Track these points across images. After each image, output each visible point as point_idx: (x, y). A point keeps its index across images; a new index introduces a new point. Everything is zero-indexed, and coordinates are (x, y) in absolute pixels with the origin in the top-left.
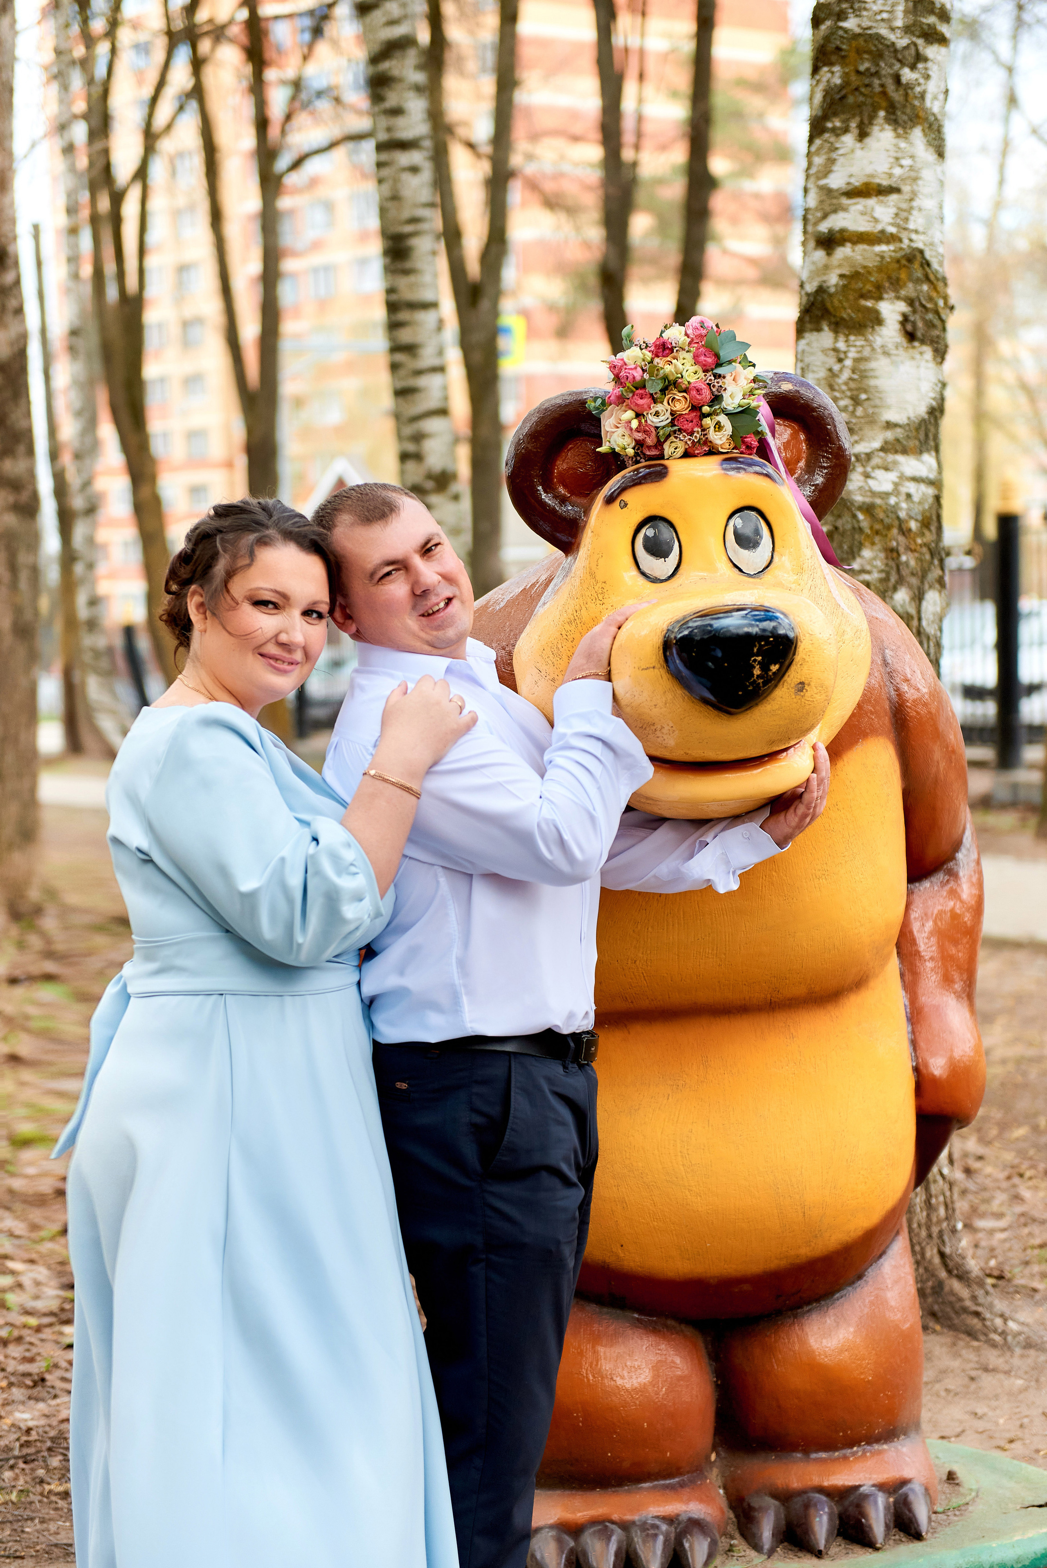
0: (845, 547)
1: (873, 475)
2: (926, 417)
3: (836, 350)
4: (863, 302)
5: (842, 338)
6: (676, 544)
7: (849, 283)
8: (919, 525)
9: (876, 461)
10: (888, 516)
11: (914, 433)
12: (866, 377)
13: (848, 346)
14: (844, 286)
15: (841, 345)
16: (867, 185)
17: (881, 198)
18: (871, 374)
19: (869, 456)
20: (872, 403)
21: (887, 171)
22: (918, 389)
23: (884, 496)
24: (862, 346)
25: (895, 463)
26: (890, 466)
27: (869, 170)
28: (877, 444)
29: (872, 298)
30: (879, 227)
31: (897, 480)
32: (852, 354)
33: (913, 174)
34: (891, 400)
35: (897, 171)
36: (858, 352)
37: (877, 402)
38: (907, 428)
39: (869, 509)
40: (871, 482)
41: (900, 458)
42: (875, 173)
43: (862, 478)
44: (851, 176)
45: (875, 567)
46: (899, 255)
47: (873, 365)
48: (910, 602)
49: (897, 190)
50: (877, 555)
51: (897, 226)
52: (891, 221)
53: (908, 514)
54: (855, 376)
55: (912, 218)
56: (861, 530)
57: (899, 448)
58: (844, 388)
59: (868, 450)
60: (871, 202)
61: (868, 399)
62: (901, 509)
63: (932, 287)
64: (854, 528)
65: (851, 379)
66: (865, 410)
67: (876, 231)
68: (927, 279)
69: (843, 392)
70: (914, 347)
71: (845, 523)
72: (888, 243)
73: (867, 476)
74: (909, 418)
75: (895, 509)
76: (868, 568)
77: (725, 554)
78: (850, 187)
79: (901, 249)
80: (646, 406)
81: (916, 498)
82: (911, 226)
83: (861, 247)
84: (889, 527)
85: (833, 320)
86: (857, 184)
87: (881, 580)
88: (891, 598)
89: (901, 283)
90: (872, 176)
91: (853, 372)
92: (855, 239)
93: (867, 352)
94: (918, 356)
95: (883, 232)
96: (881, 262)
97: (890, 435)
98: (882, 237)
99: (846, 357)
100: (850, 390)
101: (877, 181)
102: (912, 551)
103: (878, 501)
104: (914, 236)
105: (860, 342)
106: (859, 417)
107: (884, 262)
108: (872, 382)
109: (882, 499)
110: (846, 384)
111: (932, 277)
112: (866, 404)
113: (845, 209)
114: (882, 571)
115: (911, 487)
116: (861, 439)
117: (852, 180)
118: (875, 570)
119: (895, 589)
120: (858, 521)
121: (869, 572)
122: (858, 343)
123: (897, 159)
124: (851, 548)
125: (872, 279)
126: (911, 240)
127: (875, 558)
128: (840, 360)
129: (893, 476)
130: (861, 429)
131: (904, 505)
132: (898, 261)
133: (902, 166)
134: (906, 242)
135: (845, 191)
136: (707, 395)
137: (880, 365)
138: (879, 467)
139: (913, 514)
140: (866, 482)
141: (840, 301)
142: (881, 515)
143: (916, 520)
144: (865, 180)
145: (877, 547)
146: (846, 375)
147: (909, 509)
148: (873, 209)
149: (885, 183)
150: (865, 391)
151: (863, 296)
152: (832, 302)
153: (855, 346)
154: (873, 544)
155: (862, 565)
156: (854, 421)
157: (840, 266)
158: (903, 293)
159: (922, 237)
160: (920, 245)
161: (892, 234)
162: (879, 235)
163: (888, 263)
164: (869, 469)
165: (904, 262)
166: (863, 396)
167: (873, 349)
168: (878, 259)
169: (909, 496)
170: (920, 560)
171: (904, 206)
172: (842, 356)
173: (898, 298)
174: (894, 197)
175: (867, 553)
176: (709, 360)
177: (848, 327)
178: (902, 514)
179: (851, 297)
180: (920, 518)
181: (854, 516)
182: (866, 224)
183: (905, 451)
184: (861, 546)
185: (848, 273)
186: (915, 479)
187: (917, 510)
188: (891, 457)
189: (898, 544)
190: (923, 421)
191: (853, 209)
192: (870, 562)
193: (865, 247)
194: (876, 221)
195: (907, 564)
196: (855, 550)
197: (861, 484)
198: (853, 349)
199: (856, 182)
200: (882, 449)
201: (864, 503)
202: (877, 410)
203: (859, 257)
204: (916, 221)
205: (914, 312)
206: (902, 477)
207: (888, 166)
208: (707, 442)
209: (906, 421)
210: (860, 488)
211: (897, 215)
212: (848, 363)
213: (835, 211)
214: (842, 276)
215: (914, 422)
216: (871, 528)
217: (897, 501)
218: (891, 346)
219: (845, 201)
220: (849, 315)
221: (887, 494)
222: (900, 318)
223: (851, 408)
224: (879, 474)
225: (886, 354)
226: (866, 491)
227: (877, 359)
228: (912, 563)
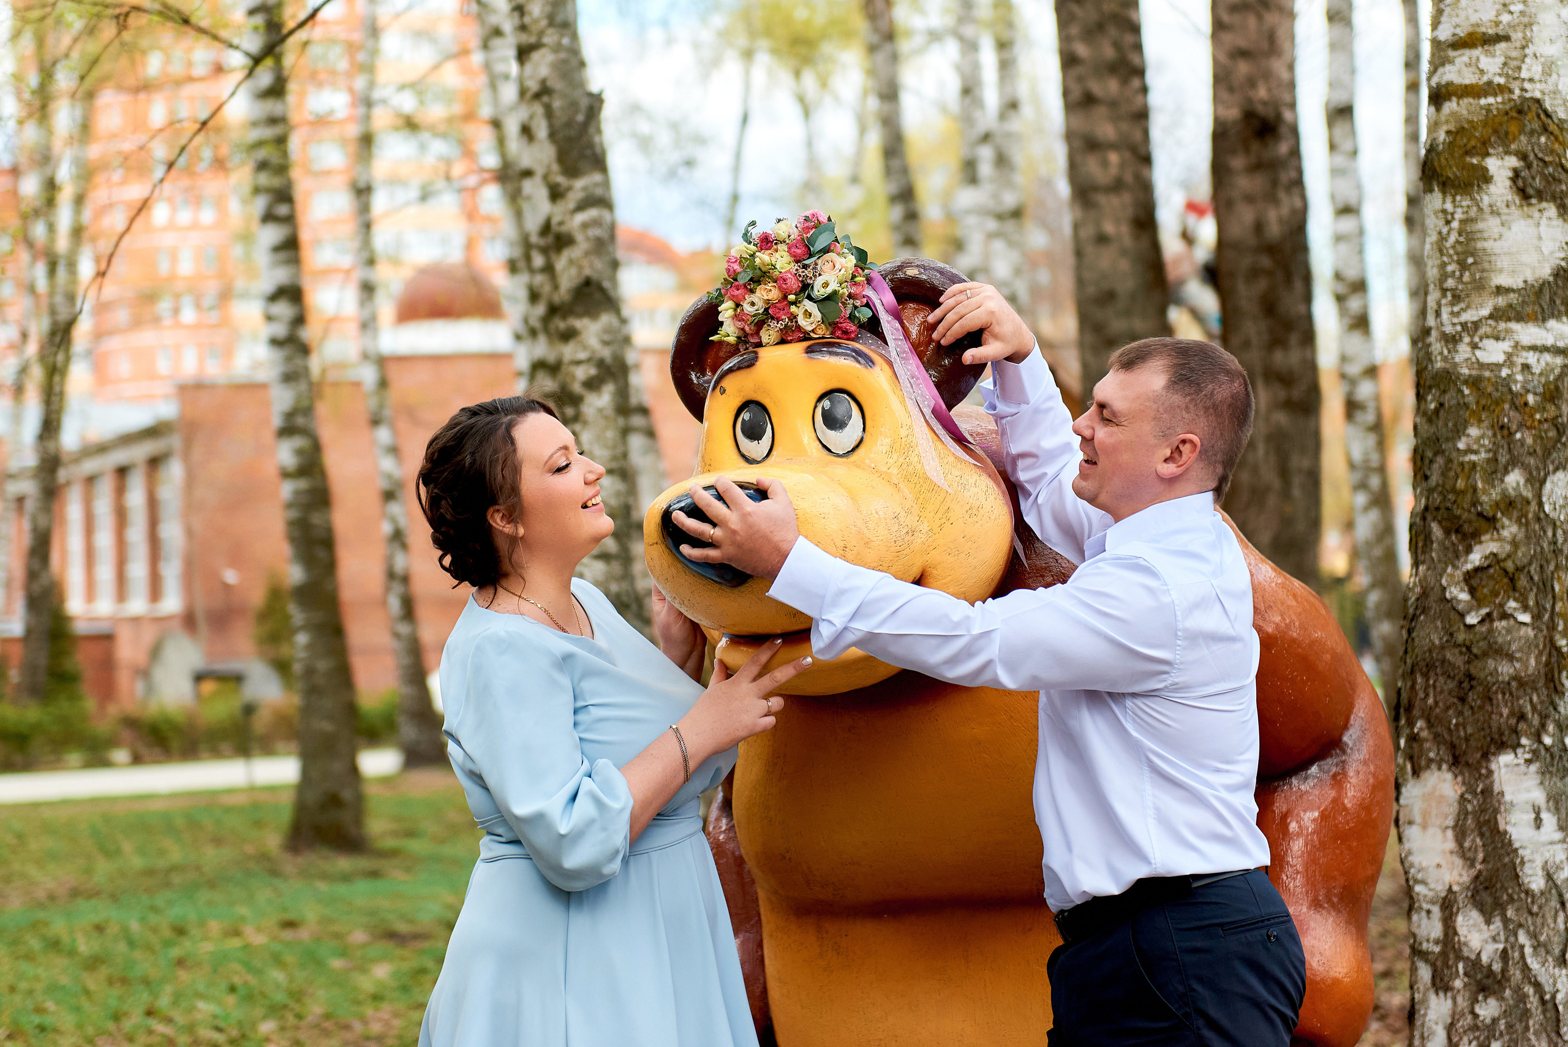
0: (1450, 425)
1: (1480, 345)
2: (1551, 279)
3: (1444, 211)
4: (1468, 159)
5: (1449, 199)
6: (769, 425)
7: (1455, 140)
8: (1538, 398)
9: (1483, 330)
10: (1497, 390)
11: (1533, 298)
12: (1474, 240)
13: (1455, 207)
14: (1450, 143)
15: (1449, 206)
16: (1471, 35)
17: (1486, 47)
18: (1479, 235)
19: (1476, 325)
20: (1479, 267)
21: (1494, 19)
22: (1539, 249)
23: (1494, 368)
24: (1468, 206)
25: (1508, 331)
26: (1502, 335)
27: (1474, 18)
28: (1485, 312)
29: (1478, 154)
30: (1485, 79)
31: (1510, 350)
32: (1459, 216)
33: (1526, 20)
34: (1503, 262)
35: (1505, 18)
36: (1463, 213)
37: (1486, 266)
38: (1523, 292)
39: (1475, 382)
40: (1478, 353)
41: (1514, 326)
42: (1479, 22)
43: (1469, 349)
44: (1457, 26)
45: (1483, 446)
46: (1508, 107)
47: (1480, 225)
48: (1525, 485)
49: (1507, 38)
50: (1484, 433)
51: (1507, 76)
52: (1499, 71)
53: (1523, 387)
54: (1462, 239)
55: (1524, 67)
56: (1466, 406)
57: (1512, 315)
58: (1451, 252)
59: (1475, 319)
60: (1477, 52)
61: (1475, 263)
62: (1516, 382)
63: (1552, 138)
64: (1459, 404)
65: (1457, 242)
66: (1472, 275)
67: (1481, 83)
68: (1545, 129)
69: (1451, 256)
70: (1530, 205)
71: (1449, 399)
72: (1495, 95)
73: (1474, 346)
74: (1525, 282)
75: (1508, 381)
76: (1475, 447)
77: (814, 435)
78: (1456, 38)
79: (1510, 100)
80: (741, 297)
81: (1537, 370)
82: (1524, 74)
83: (1466, 101)
84: (1498, 402)
85: (1441, 179)
86: (1462, 35)
87: (1488, 461)
88: (1502, 481)
89: (1511, 137)
90: (1478, 25)
91: (1460, 234)
92: (1459, 92)
93: (1473, 212)
94: (1537, 214)
95: (1489, 83)
96: (1487, 116)
97: (1501, 301)
98: (1489, 89)
99: (1453, 218)
100: (1457, 253)
101: (1483, 29)
102: (1529, 428)
103: (1487, 374)
104: (1527, 85)
105: (1466, 202)
106: (1465, 284)
107: (1491, 115)
108: (1480, 245)
109: (1492, 371)
110: (1453, 247)
111: (1552, 127)
112: (1473, 268)
113: (1451, 62)
114: (1489, 451)
115: (1531, 358)
116: (1468, 307)
117: (1458, 31)
118: (1482, 450)
119: (1506, 472)
120: (1463, 396)
121: (1476, 452)
122: (1464, 203)
123: (1505, 5)
124: (1455, 425)
125: (1477, 134)
126: (1523, 90)
127: (1483, 437)
128: (1448, 222)
129: (1506, 346)
130: (1468, 296)
131: (1519, 377)
132: (1507, 113)
133: (1511, 13)
134: (1517, 92)
135: (1451, 42)
136: (794, 284)
137: (1490, 225)
138: (1488, 337)
139: (1530, 387)
140: (1474, 354)
141: (1446, 159)
142: (1490, 389)
143: (1535, 394)
144: (1470, 29)
145: (1486, 424)
146: (1452, 239)
147: (1526, 382)
148: (1478, 59)
149: (1491, 32)
150: (1472, 255)
151: (1468, 153)
152: (1439, 160)
153: (1462, 207)
154: (1480, 421)
155: (1468, 445)
156: (1460, 287)
157: (1447, 122)
158: (1513, 147)
159: (1538, 86)
160: (1538, 95)
161: (1499, 85)
162: (1486, 87)
163: (1495, 116)
164: (1476, 339)
165: (1514, 114)
166: (1470, 260)
167: (1480, 209)
168: (1484, 112)
169: (1526, 367)
170: (1538, 437)
171: (1514, 54)
172: (1449, 217)
173: (1507, 153)
174: (1503, 45)
175: (1473, 431)
176: (799, 251)
177: (1453, 186)
178: (1516, 388)
179: (1456, 155)
180: (1541, 390)
181: (1460, 391)
182: (1471, 76)
183: (1520, 318)
184: (1466, 424)
185: (1453, 129)
186: (1534, 348)
187: (1536, 383)
188: (1502, 325)
189: (1509, 420)
190: (1545, 284)
191: (1458, 61)
192: (1478, 440)
193: (1471, 100)
194: (1482, 72)
195: (1522, 442)
196: (1461, 428)
197: (1467, 356)
198: (1459, 210)
199: (1461, 33)
200: (1491, 316)
201: (1470, 376)
202: (1485, 274)
203: (1465, 112)
204: (1531, 69)
205: (1529, 166)
206: (1517, 345)
207: (1494, 13)
208: (799, 328)
209: (1521, 285)
210: (1467, 360)
211: (1505, 64)
212: (1455, 224)
213: (1443, 64)
214: (1448, 132)
215: (1533, 286)
216: (1478, 403)
217: (1510, 373)
218: (1500, 205)
219: (1451, 53)
220: (1454, 173)
221: (1498, 366)
222: (1511, 174)
223: (1457, 273)
224: (1489, 344)
225: (1495, 212)
226: (1473, 363)
227: (1484, 220)
228: (1529, 441)
